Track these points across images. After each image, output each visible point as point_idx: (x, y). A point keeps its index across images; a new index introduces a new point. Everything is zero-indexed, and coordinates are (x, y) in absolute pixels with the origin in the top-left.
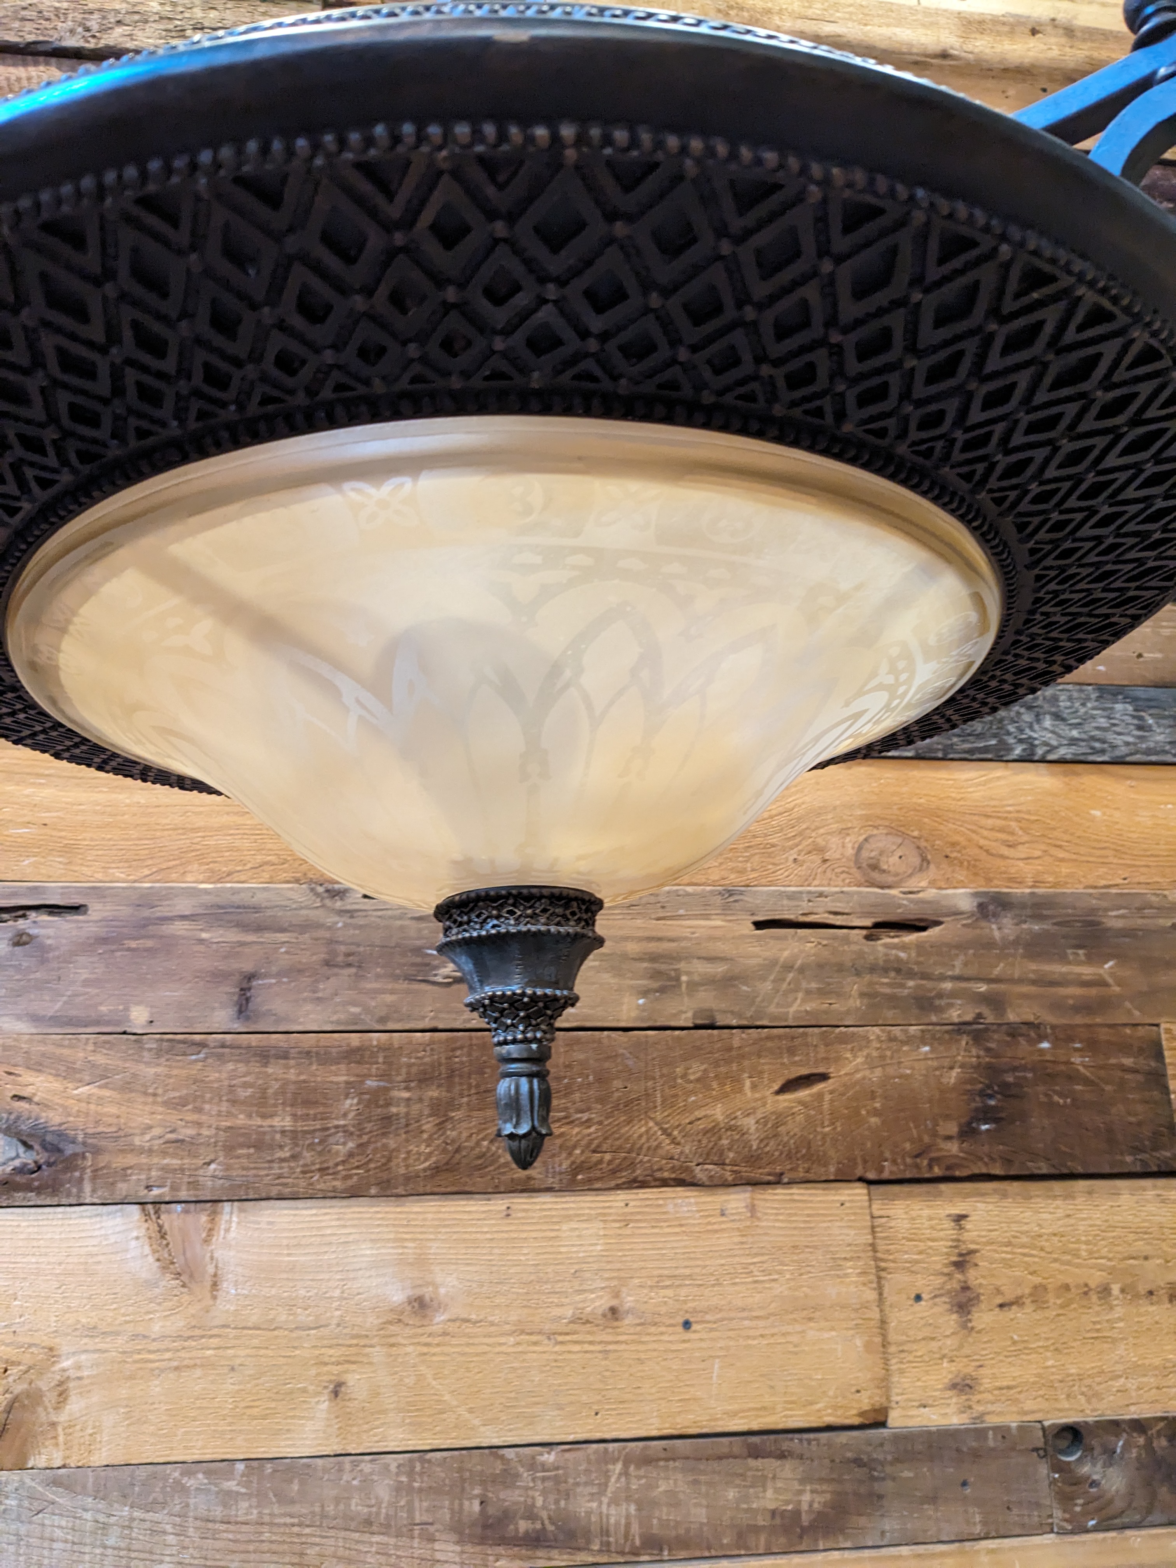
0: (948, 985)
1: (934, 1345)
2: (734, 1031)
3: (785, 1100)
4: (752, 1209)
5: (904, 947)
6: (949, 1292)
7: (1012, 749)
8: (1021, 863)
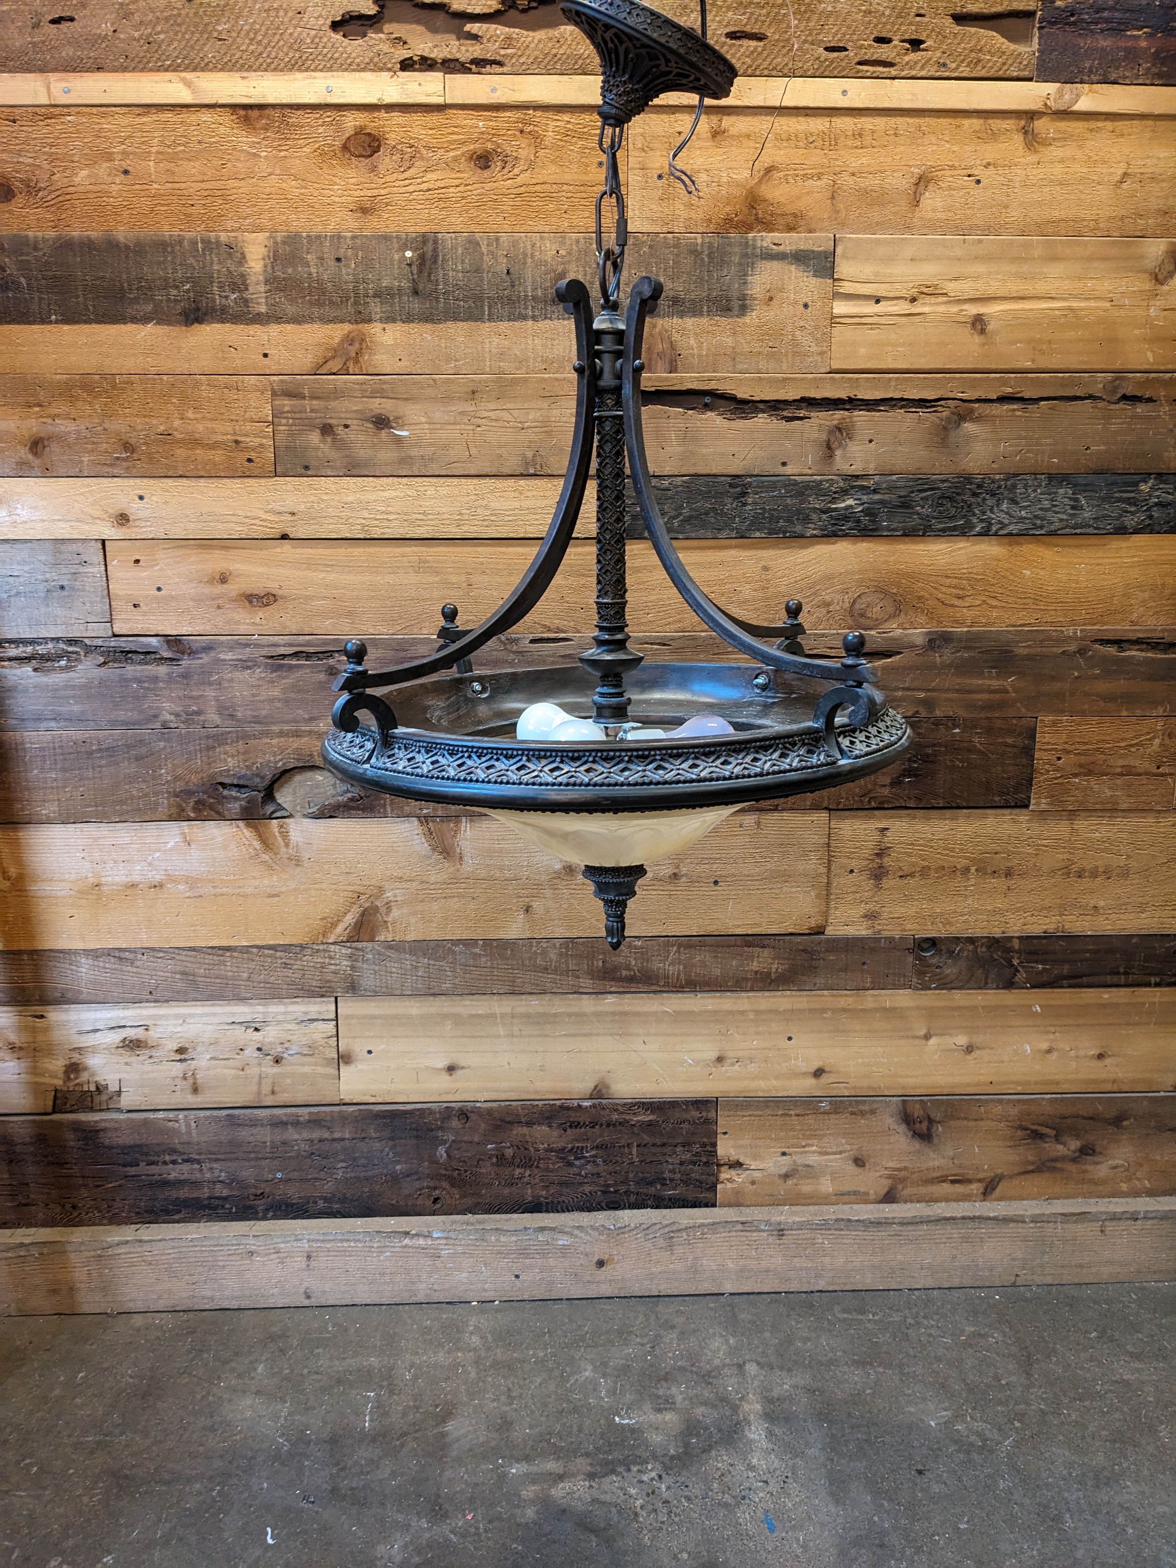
1: (858, 895)
4: (758, 824)
6: (871, 868)
7: (975, 527)
8: (965, 610)
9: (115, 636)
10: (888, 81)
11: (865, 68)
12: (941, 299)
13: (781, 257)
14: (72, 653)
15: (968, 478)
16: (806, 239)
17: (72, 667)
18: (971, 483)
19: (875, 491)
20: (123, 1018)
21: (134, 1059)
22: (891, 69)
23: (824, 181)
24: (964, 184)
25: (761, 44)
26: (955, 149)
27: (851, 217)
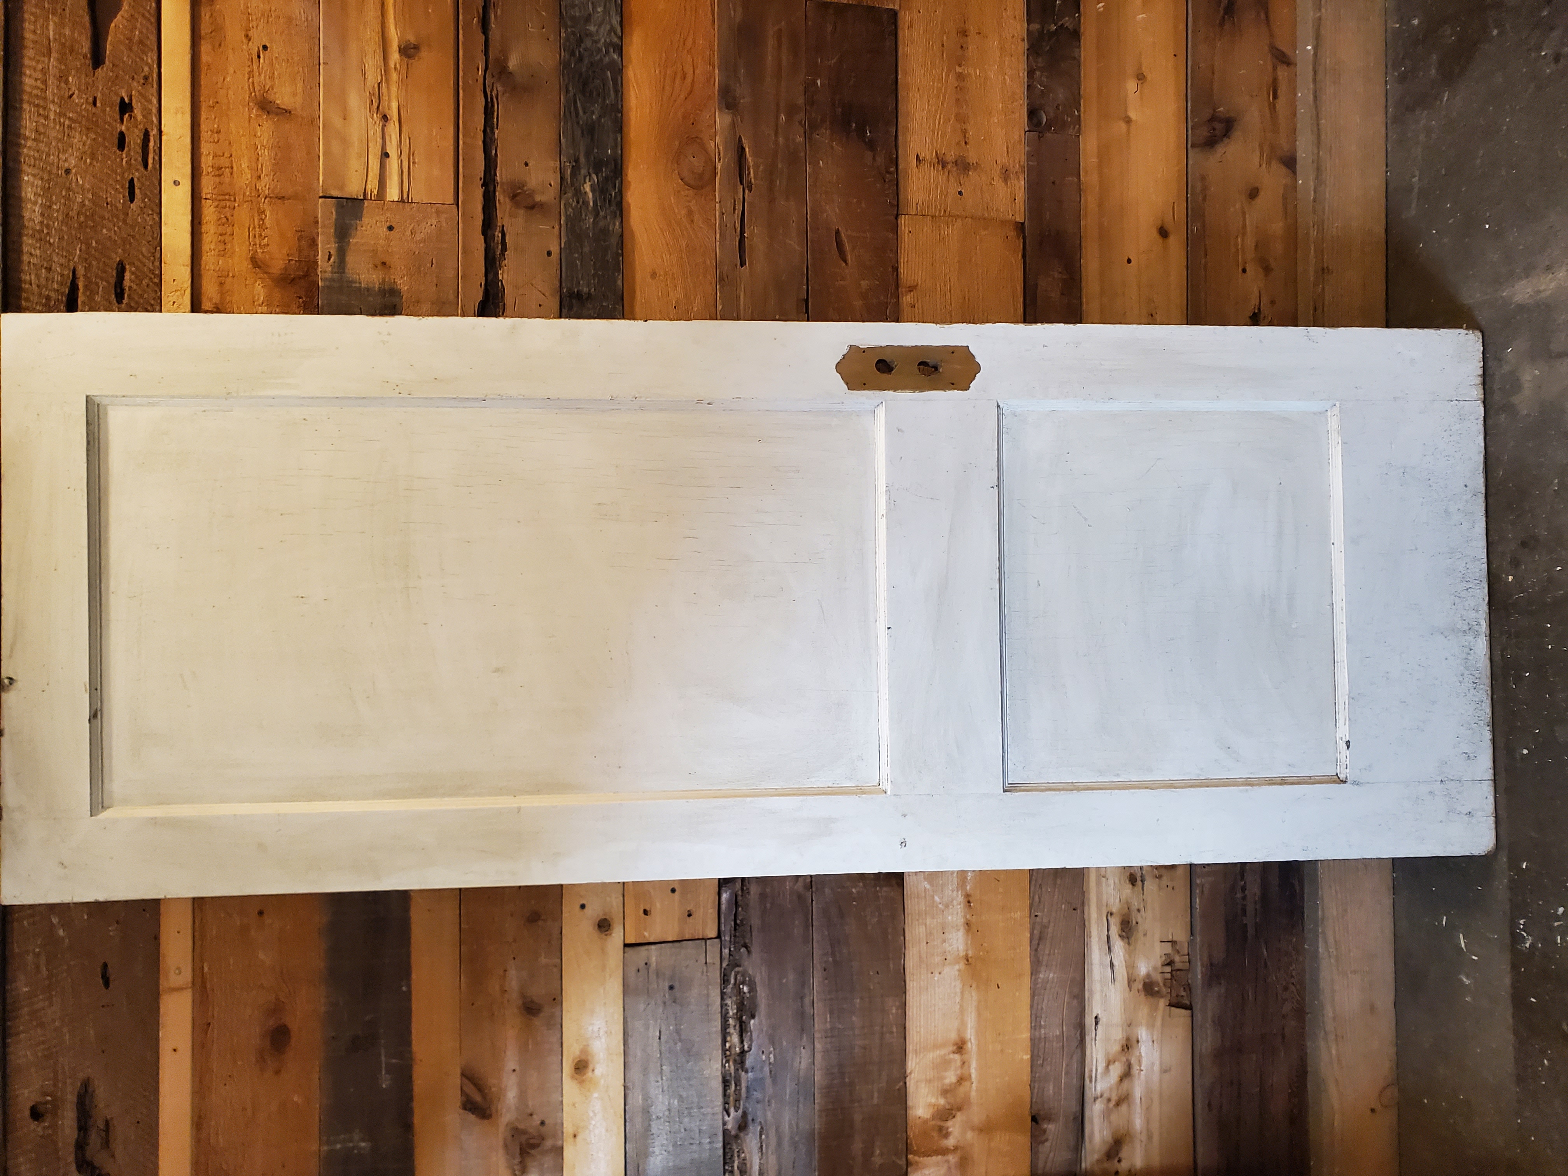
0: (781, 140)
1: (985, 188)
2: (810, 288)
3: (852, 261)
4: (911, 289)
5: (756, 166)
6: (957, 174)
7: (614, 60)
8: (697, 72)
9: (719, 936)
10: (164, 138)
11: (150, 161)
12: (384, 89)
13: (342, 252)
14: (736, 979)
15: (565, 65)
16: (324, 226)
17: (750, 980)
18: (569, 63)
19: (577, 161)
20: (1100, 938)
21: (1141, 928)
22: (151, 134)
23: (266, 206)
24: (266, 62)
25: (127, 267)
26: (231, 71)
27: (302, 180)
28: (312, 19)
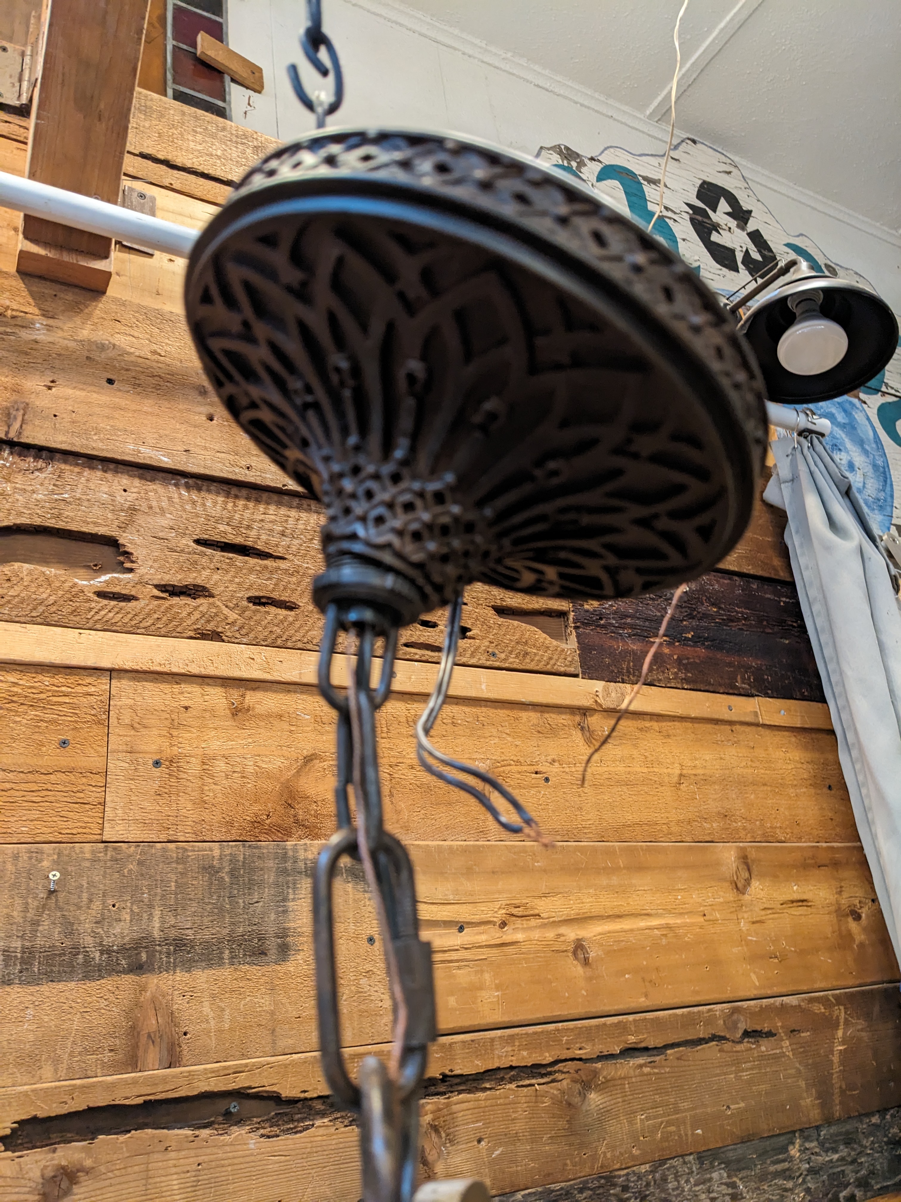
11: (412, 650)
12: (534, 922)
15: (609, 1178)
24: (533, 781)
25: (292, 613)
26: (518, 743)
27: (415, 819)
28: (586, 833)
